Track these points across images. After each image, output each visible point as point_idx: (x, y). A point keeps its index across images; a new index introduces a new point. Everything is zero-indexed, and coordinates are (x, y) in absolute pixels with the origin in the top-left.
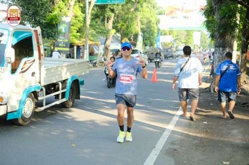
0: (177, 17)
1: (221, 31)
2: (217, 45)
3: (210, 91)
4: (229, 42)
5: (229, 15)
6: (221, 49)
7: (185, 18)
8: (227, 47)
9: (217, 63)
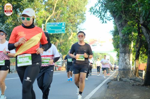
0: (96, 45)
1: (123, 43)
2: (121, 52)
3: (117, 80)
4: (128, 50)
5: (128, 33)
6: (123, 54)
7: (101, 46)
8: (127, 53)
9: (121, 63)
